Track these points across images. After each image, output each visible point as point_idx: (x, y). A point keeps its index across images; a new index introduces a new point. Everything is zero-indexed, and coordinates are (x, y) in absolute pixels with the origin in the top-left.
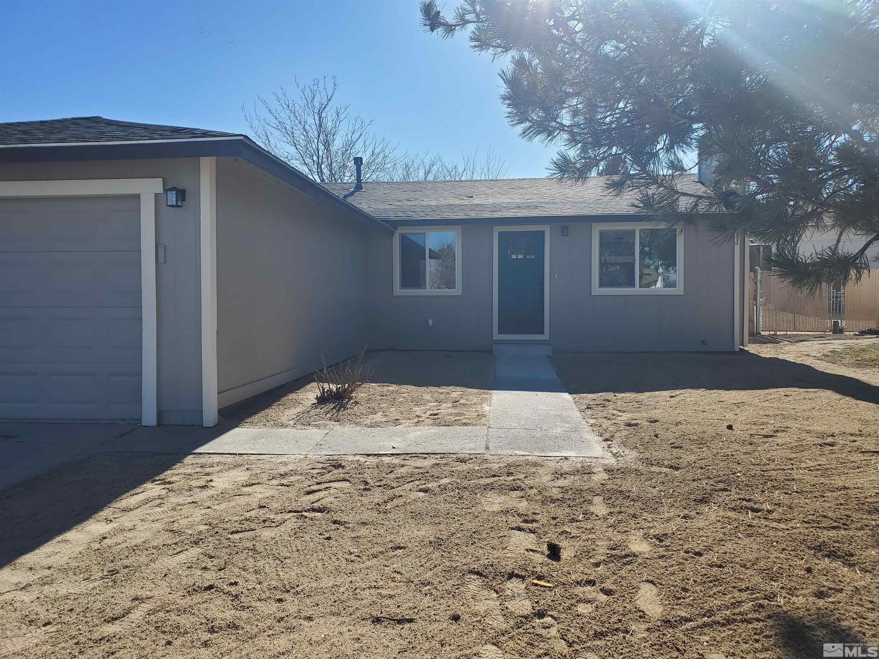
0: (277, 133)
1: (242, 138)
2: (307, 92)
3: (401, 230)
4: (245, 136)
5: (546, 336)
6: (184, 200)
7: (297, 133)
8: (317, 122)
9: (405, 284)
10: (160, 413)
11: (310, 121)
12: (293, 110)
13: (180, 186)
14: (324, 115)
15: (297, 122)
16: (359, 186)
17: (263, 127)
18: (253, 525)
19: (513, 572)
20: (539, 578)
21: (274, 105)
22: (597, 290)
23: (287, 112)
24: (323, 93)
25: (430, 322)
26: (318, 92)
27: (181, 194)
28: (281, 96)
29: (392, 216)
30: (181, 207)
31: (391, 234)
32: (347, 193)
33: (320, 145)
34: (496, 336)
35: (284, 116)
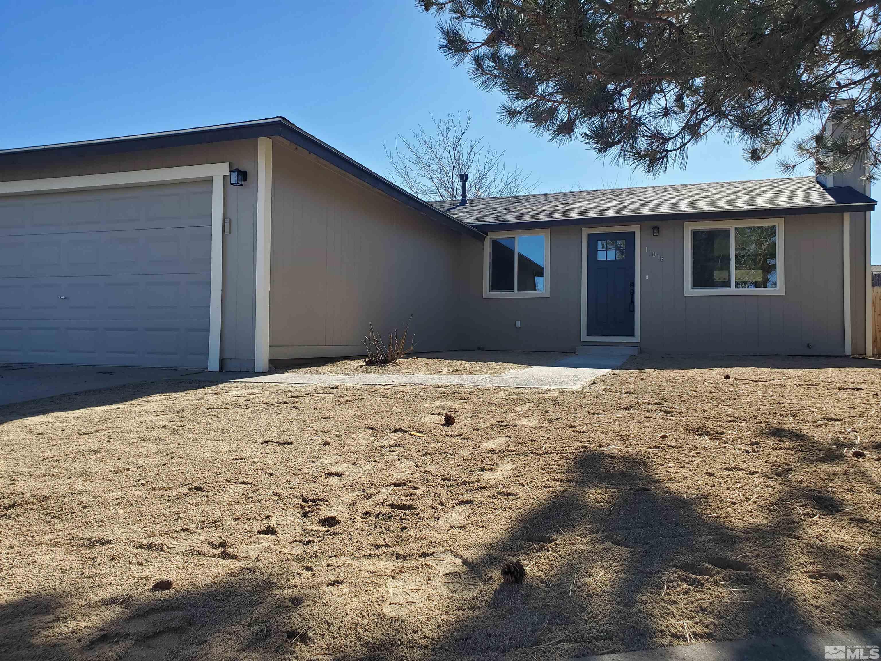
0: (415, 167)
1: (280, 119)
2: (443, 127)
3: (492, 236)
4: (284, 118)
5: (636, 338)
6: (245, 179)
7: (435, 167)
8: (453, 156)
9: (495, 287)
10: (222, 361)
11: (446, 155)
12: (430, 146)
13: (242, 169)
14: (459, 148)
15: (433, 155)
16: (464, 202)
17: (403, 163)
18: (228, 406)
19: (400, 429)
20: (420, 432)
21: (413, 142)
22: (690, 290)
23: (425, 147)
24: (458, 128)
25: (518, 324)
26: (453, 126)
27: (243, 175)
28: (418, 131)
29: (481, 222)
30: (242, 185)
31: (483, 240)
32: (450, 207)
33: (455, 176)
34: (585, 338)
35: (421, 150)
